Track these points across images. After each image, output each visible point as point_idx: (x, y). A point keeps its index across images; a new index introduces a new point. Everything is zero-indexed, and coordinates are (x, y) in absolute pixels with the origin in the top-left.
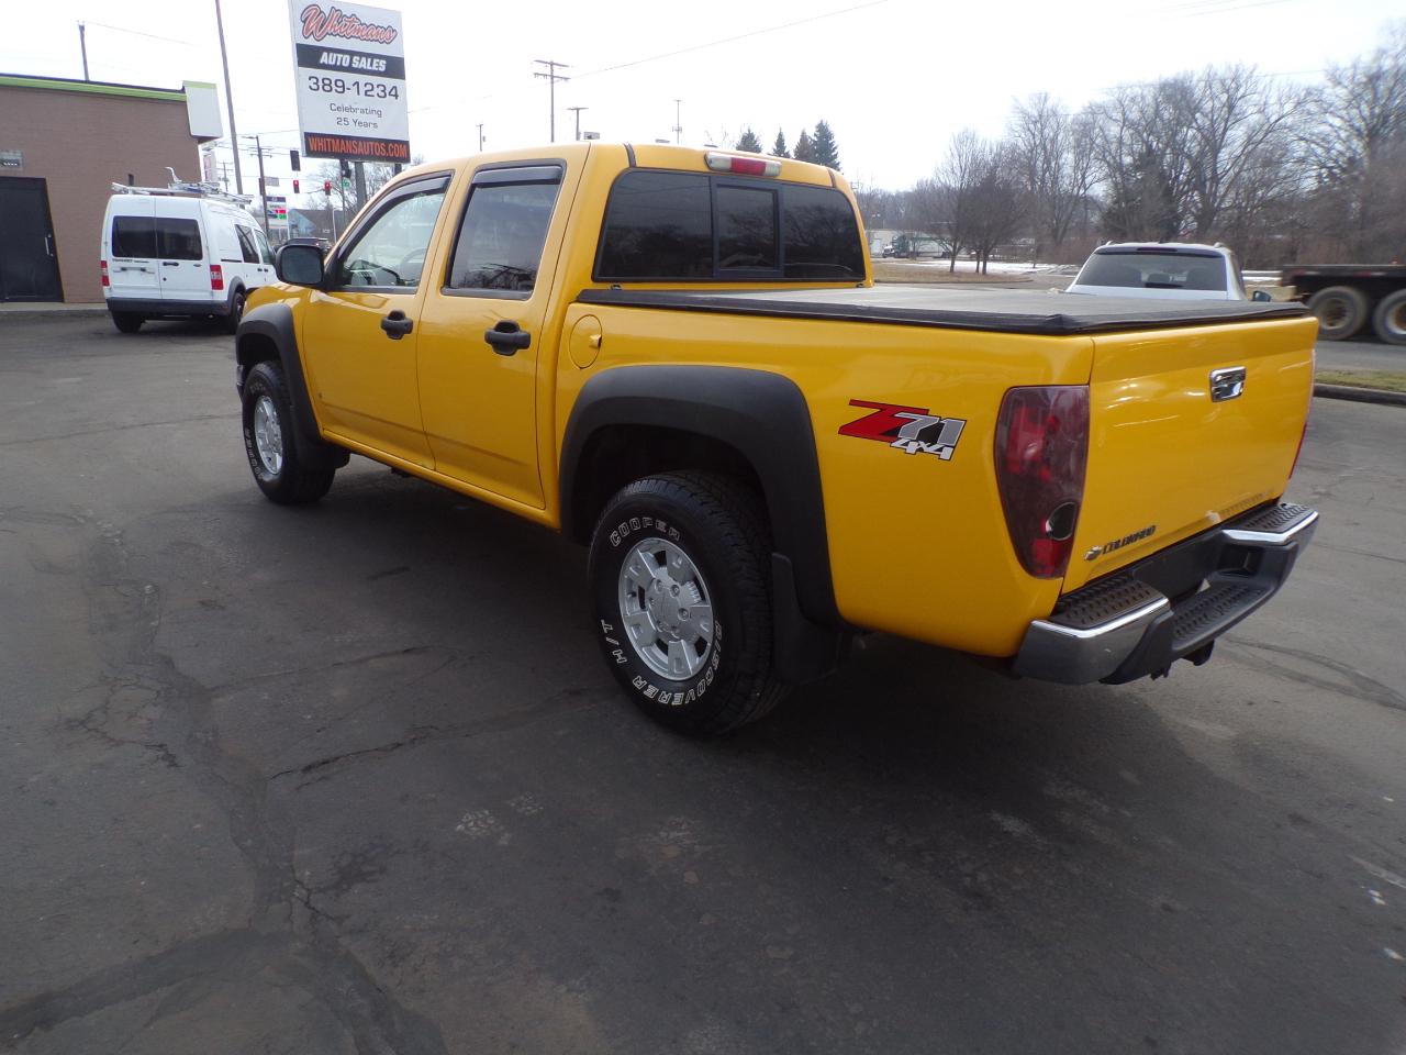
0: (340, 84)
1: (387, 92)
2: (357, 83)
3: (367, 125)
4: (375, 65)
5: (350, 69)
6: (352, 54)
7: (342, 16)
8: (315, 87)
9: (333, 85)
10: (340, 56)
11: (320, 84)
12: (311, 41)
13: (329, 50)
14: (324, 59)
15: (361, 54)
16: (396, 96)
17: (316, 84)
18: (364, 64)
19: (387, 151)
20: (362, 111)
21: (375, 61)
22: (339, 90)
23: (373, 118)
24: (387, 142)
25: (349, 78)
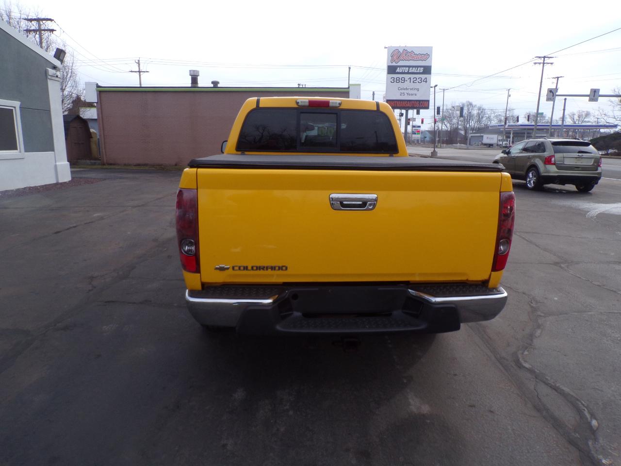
0: (403, 79)
1: (422, 81)
2: (410, 78)
3: (412, 95)
4: (418, 69)
5: (408, 73)
6: (409, 67)
7: (407, 52)
8: (393, 81)
9: (400, 80)
10: (404, 68)
11: (395, 80)
12: (394, 64)
13: (400, 67)
14: (398, 70)
15: (413, 67)
16: (426, 82)
17: (393, 80)
18: (414, 70)
19: (419, 104)
20: (411, 89)
21: (419, 68)
22: (402, 81)
23: (415, 92)
24: (419, 101)
25: (407, 76)
